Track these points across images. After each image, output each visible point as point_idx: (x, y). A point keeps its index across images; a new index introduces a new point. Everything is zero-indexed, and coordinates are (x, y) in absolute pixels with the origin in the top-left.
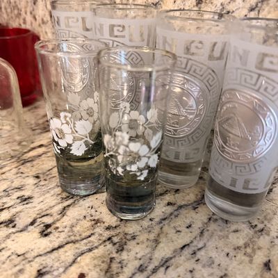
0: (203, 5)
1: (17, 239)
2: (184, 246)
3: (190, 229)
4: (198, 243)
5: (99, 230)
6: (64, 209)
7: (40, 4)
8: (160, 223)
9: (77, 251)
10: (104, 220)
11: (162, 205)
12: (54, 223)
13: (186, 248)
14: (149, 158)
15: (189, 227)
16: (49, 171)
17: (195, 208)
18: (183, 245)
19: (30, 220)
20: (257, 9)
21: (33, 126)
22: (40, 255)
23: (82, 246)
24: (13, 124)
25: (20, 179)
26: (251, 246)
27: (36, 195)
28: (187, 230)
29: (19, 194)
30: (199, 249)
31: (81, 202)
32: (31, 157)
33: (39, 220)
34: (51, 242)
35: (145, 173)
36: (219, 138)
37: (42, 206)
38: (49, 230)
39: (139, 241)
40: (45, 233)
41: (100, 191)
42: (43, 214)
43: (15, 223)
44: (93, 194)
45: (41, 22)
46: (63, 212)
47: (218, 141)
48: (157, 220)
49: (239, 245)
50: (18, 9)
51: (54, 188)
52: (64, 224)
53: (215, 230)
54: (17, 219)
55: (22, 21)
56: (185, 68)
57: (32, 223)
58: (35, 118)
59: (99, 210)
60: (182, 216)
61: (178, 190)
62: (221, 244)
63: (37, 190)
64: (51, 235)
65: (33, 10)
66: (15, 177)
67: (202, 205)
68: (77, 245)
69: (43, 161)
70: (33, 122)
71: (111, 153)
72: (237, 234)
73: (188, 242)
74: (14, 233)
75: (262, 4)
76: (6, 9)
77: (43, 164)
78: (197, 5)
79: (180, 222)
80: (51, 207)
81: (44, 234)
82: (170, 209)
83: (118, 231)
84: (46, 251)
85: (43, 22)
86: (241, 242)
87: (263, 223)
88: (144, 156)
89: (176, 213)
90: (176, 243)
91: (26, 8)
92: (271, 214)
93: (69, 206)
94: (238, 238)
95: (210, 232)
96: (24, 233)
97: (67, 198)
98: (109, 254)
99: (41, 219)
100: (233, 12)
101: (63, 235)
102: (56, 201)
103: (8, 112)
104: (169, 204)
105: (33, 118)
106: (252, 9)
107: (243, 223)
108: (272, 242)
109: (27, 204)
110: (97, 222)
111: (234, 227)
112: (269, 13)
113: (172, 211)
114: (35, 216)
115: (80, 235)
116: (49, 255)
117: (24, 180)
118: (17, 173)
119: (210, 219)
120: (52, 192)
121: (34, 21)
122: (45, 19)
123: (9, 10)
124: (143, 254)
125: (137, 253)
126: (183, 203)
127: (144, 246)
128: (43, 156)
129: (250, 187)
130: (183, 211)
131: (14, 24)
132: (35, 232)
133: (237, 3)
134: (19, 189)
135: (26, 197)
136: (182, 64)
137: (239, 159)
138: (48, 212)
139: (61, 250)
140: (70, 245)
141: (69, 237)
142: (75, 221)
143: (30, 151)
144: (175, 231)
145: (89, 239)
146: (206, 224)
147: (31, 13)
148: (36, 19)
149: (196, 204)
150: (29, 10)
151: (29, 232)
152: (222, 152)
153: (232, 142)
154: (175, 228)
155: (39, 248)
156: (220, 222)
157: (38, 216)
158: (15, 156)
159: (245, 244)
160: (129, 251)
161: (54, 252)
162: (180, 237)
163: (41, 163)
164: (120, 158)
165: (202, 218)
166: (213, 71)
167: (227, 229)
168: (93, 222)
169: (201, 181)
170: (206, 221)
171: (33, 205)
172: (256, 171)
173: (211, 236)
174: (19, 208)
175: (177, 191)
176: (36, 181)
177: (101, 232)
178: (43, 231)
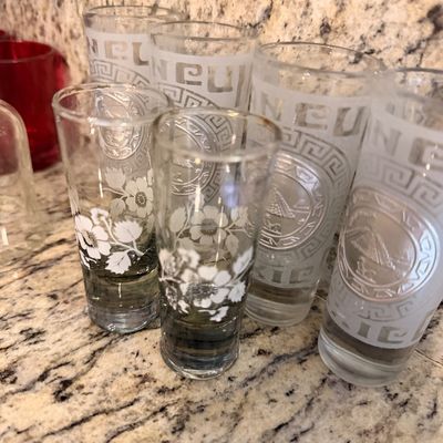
0: (331, 35)
1: (17, 404)
2: (280, 427)
3: (291, 398)
4: (302, 422)
5: (147, 393)
6: (94, 354)
7: (68, 6)
8: (245, 384)
9: (111, 427)
10: (156, 377)
11: (249, 354)
12: (76, 378)
13: (282, 430)
14: (230, 288)
15: (290, 393)
16: (73, 286)
17: (301, 362)
18: (279, 423)
19: (40, 372)
20: (419, 51)
21: (50, 206)
22: (53, 433)
23: (119, 420)
24: (18, 201)
25: (25, 300)
26: (386, 430)
27: (50, 328)
28: (287, 399)
29: (24, 325)
30: (303, 433)
31: (121, 344)
32: (44, 261)
33: (53, 372)
34: (70, 410)
35: (224, 311)
36: (345, 259)
37: (60, 348)
38: (68, 390)
39: (209, 416)
40: (61, 395)
41: (152, 325)
42: (59, 362)
43: (15, 375)
44: (140, 331)
45: (68, 34)
46: (92, 360)
47: (343, 263)
48: (240, 379)
49: (367, 428)
50: (33, 11)
51: (79, 317)
52: (93, 380)
53: (331, 401)
54: (19, 368)
55: (38, 31)
56: (295, 147)
57: (42, 378)
58: (55, 191)
59: (148, 358)
60: (280, 375)
61: (276, 328)
62: (338, 424)
63: (52, 319)
64: (71, 399)
65: (57, 15)
66: (17, 294)
67: (313, 355)
68: (112, 418)
69: (63, 268)
70: (50, 198)
71: (171, 278)
72: (366, 409)
73: (287, 420)
74: (13, 394)
75: (428, 45)
76: (12, 8)
77: (64, 274)
78: (322, 34)
79: (276, 385)
80: (73, 351)
81: (61, 397)
82: (261, 362)
83: (177, 397)
84: (62, 426)
85: (72, 36)
86: (370, 424)
87: (408, 390)
88: (223, 287)
89: (271, 369)
90: (267, 420)
91: (45, 9)
92: (422, 375)
93: (101, 349)
94: (365, 416)
95: (323, 403)
96: (30, 394)
97: (98, 336)
98: (161, 436)
99: (56, 371)
100: (380, 51)
101: (90, 400)
102: (81, 340)
103: (11, 178)
104: (261, 352)
105: (51, 191)
106: (411, 51)
107: (377, 390)
108: (419, 425)
109: (35, 343)
110: (145, 379)
111: (360, 397)
112: (438, 59)
113: (264, 365)
114: (47, 364)
115: (117, 401)
116: (67, 433)
117: (33, 302)
118: (22, 289)
119: (324, 381)
120: (76, 325)
121: (57, 33)
122: (75, 31)
123: (18, 11)
124: (214, 437)
125: (204, 436)
126: (284, 351)
127: (217, 424)
128: (65, 259)
129: (389, 339)
130: (282, 366)
131: (26, 35)
132: (46, 391)
133: (387, 38)
134: (24, 316)
135: (35, 331)
136: (290, 139)
137: (374, 296)
138: (69, 359)
139: (86, 426)
140: (101, 416)
141: (100, 402)
142: (110, 376)
143: (44, 249)
144: (267, 400)
145: (131, 408)
146: (318, 388)
147: (53, 20)
148: (60, 30)
149: (303, 353)
150: (49, 14)
151: (37, 391)
152: (349, 281)
153: (364, 270)
154: (267, 394)
155: (52, 421)
156: (339, 386)
157: (53, 365)
158: (20, 259)
159: (376, 427)
160: (192, 431)
161: (76, 428)
162: (275, 409)
163: (60, 272)
164: (184, 288)
165: (312, 379)
166: (341, 153)
167: (349, 400)
168: (138, 380)
169: (315, 314)
170: (317, 384)
171: (45, 345)
172: (402, 316)
173: (324, 411)
174: (23, 349)
175: (275, 330)
176: (52, 303)
177: (150, 397)
178: (60, 392)
